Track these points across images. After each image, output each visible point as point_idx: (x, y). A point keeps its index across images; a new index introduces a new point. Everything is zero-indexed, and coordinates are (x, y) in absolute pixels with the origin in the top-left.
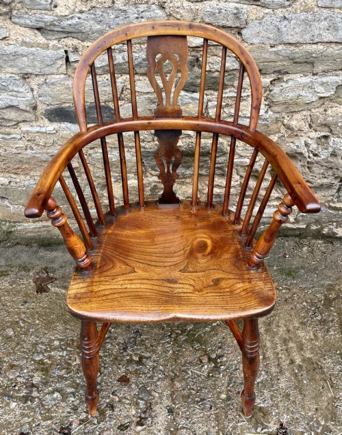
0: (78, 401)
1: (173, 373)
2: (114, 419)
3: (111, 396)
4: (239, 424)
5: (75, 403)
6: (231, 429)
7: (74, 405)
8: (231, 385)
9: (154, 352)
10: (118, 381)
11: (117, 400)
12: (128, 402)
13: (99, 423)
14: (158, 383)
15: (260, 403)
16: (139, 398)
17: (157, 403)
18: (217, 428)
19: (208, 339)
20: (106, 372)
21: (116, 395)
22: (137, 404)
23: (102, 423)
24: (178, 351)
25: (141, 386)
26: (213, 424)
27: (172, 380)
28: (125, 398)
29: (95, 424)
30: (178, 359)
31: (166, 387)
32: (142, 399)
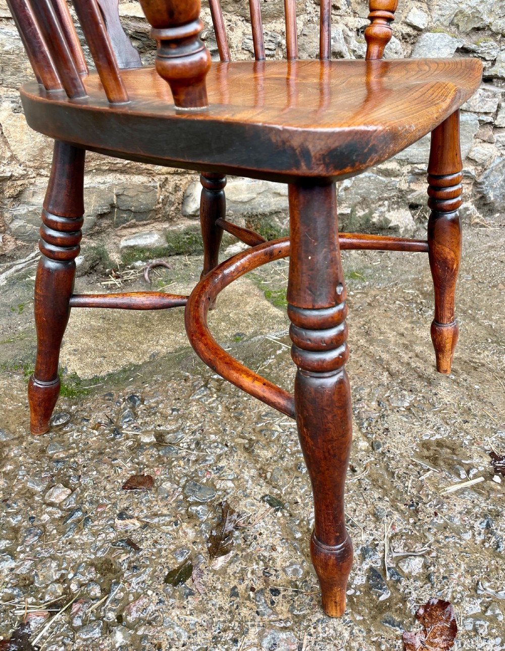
0: (28, 563)
1: (244, 438)
2: (147, 566)
3: (118, 522)
4: (422, 478)
5: (23, 571)
6: (414, 491)
7: (17, 576)
8: (365, 425)
9: (184, 417)
10: (124, 488)
11: (138, 524)
12: (168, 519)
13: (106, 591)
14: (220, 465)
15: (432, 436)
16: (191, 504)
17: (236, 499)
18: (387, 499)
19: (282, 374)
20: (85, 481)
21: (131, 517)
22: (191, 517)
23: (116, 590)
24: (234, 403)
25: (183, 481)
26: (376, 496)
27: (249, 450)
28: (156, 515)
29: (96, 599)
30: (241, 414)
31: (242, 465)
32: (197, 504)
